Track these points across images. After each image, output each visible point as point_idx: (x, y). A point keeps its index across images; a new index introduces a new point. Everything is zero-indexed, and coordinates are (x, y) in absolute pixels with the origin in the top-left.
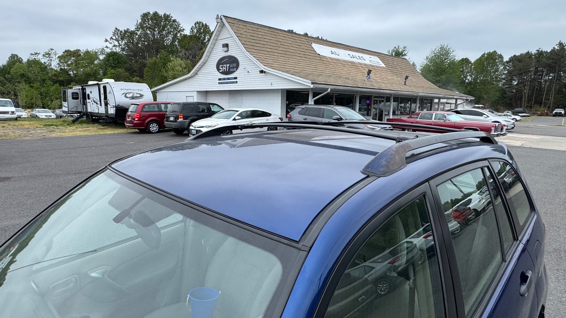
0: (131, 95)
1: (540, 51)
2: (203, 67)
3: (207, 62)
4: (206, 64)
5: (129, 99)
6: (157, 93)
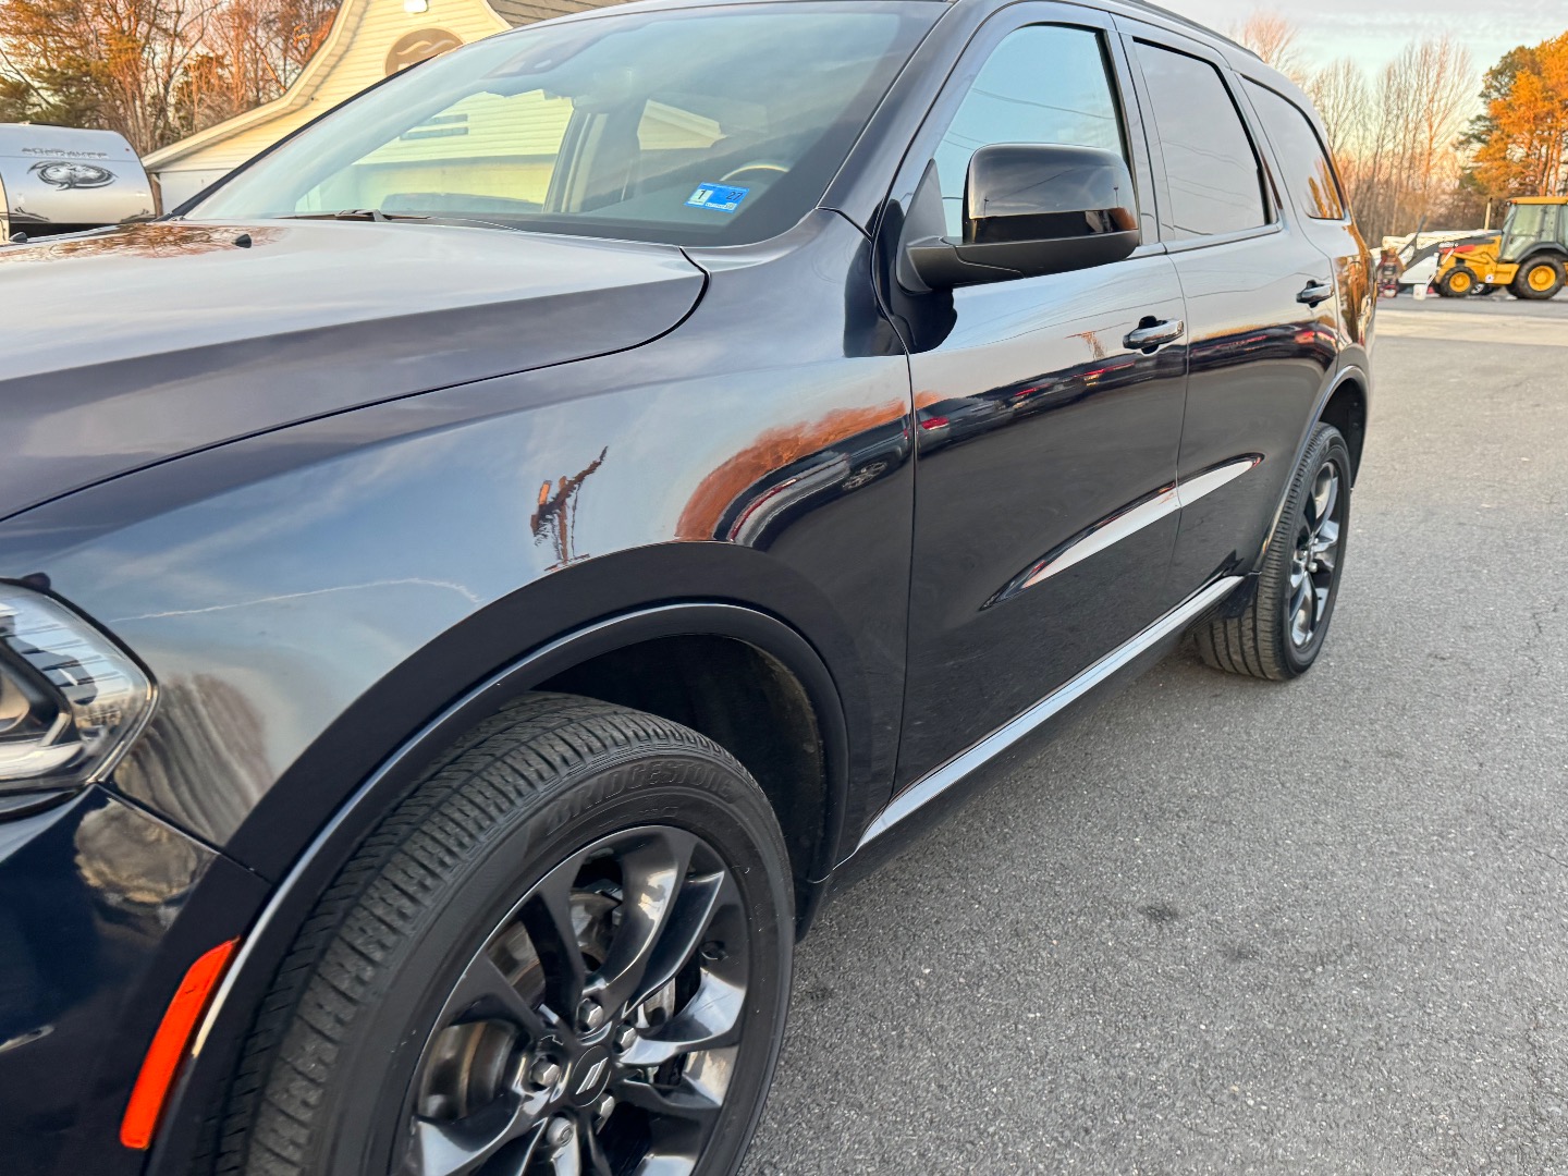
0: (63, 172)
2: (336, 70)
3: (350, 53)
5: (57, 187)
6: (161, 176)
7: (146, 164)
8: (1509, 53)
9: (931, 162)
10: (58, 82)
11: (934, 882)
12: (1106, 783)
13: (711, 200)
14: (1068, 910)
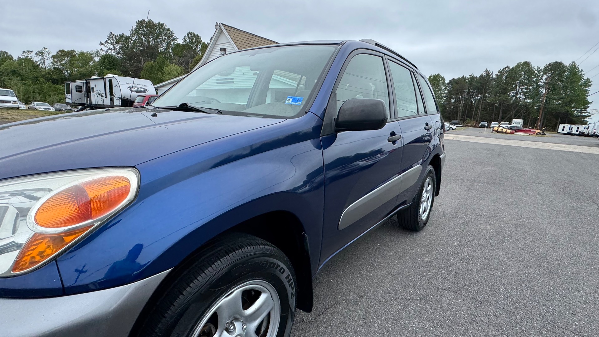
0: (136, 89)
1: (472, 76)
5: (134, 92)
6: (158, 90)
7: (155, 87)
8: (451, 80)
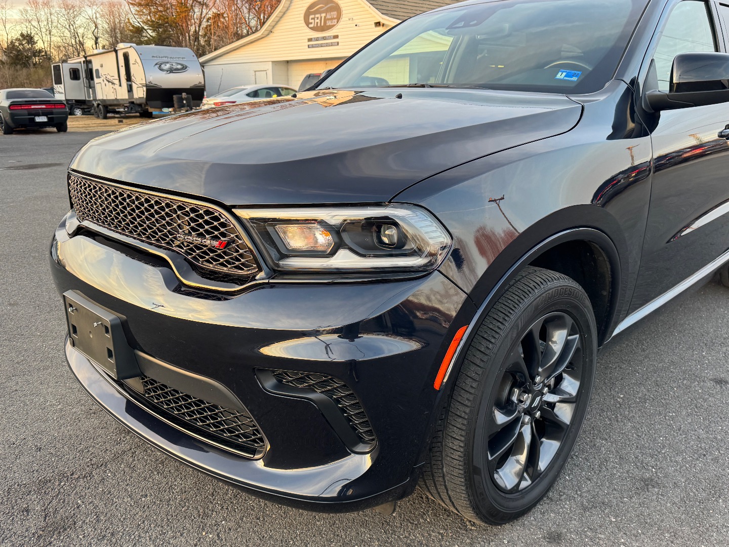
0: (168, 66)
2: (282, 19)
3: (288, 11)
4: (286, 15)
5: (165, 72)
6: (205, 67)
7: (200, 61)
9: (652, 60)
10: (155, 26)
11: (617, 364)
12: (685, 331)
13: (565, 76)
14: (678, 378)
